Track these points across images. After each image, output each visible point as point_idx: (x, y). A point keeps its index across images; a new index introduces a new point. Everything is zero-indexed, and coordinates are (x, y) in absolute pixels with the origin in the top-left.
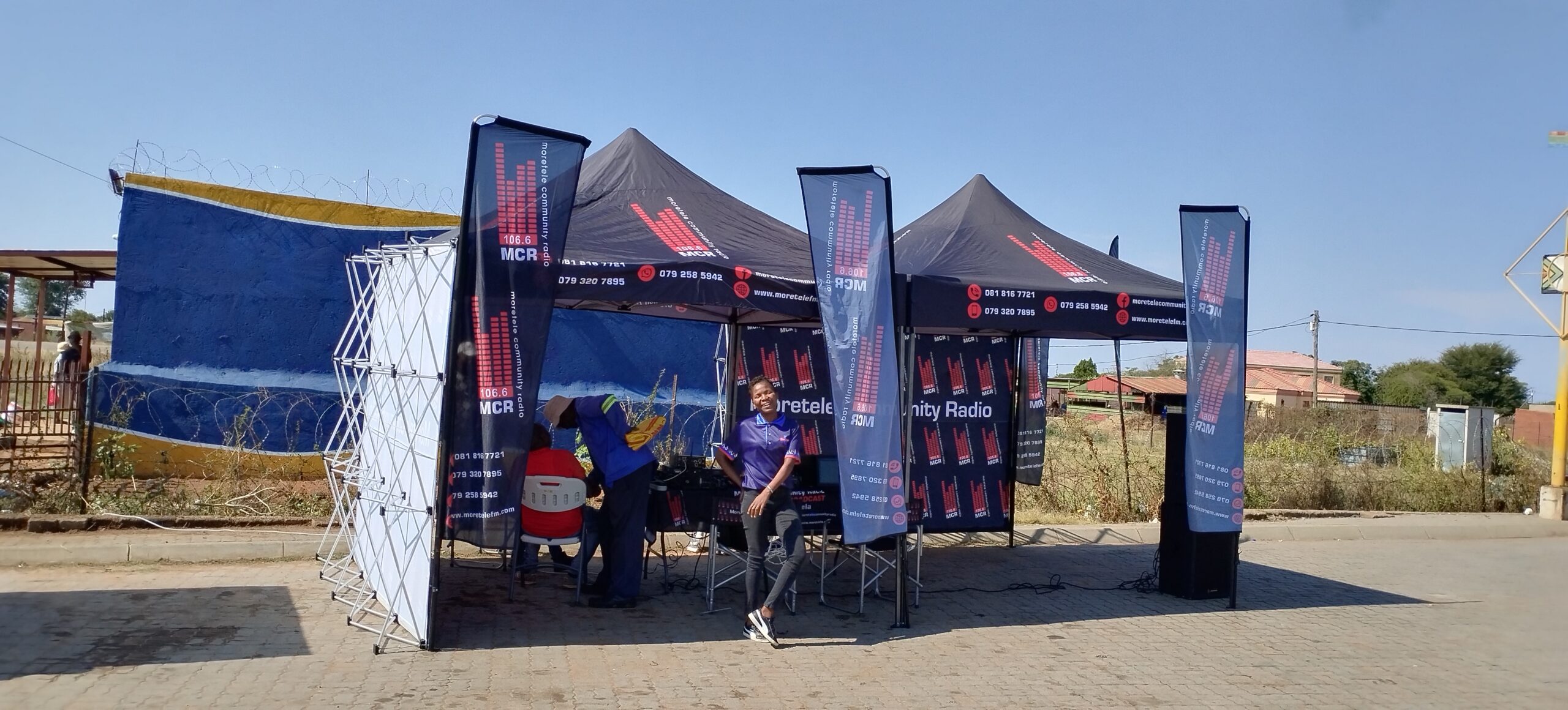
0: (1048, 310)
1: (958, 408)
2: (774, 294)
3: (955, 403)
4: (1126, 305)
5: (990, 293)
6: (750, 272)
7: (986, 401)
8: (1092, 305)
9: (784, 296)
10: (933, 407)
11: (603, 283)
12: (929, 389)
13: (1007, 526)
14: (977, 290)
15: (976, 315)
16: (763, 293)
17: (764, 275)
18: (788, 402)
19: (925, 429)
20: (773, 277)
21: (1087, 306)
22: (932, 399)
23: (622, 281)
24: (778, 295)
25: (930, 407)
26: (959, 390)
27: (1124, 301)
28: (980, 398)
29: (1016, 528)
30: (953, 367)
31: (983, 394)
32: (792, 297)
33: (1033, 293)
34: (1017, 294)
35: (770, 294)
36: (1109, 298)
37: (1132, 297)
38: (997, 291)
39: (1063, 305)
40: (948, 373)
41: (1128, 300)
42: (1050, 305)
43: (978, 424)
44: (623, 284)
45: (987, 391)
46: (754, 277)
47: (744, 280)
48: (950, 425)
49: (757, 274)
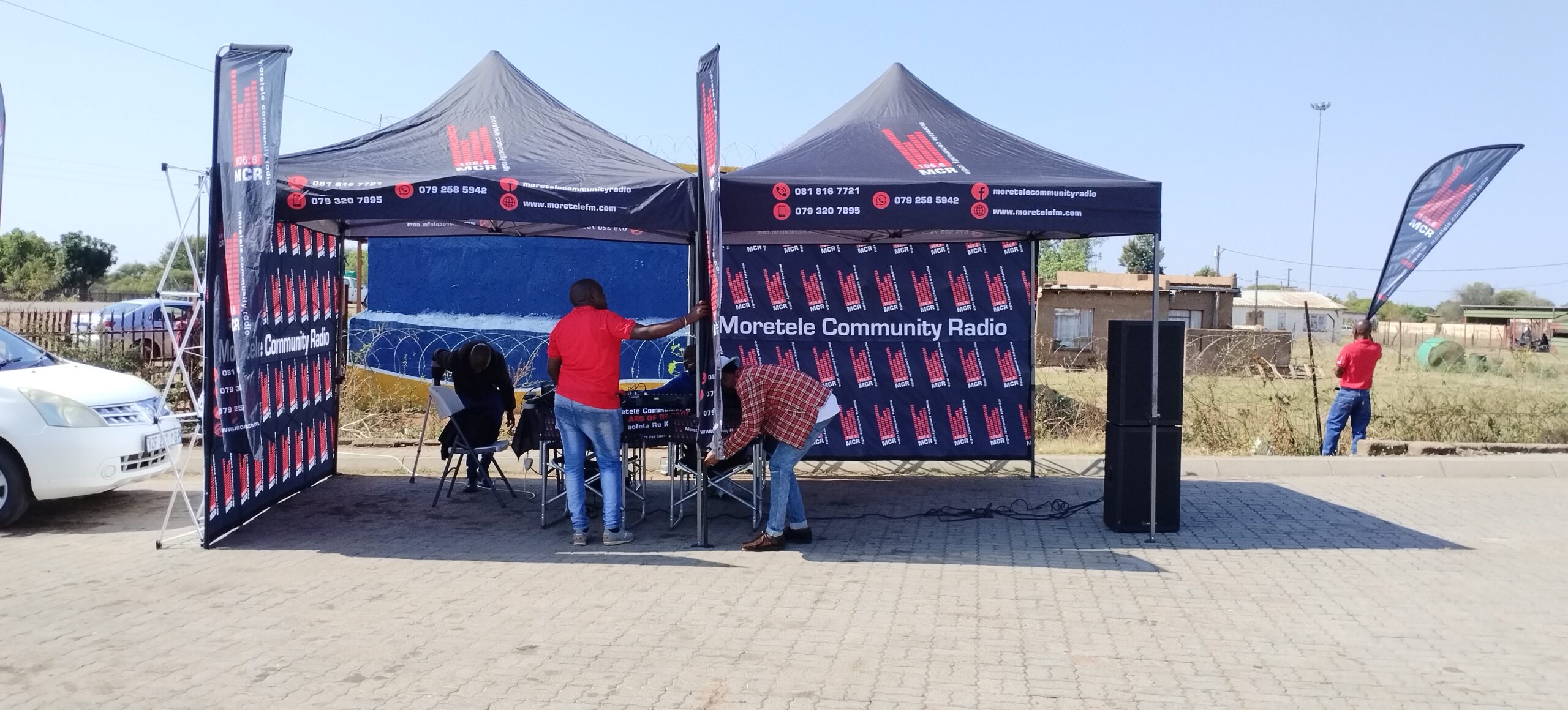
0: (879, 207)
1: (964, 325)
2: (546, 205)
3: (960, 321)
4: (985, 196)
5: (798, 192)
6: (516, 183)
7: (999, 317)
8: (937, 198)
9: (557, 206)
10: (933, 325)
11: (360, 202)
12: (926, 306)
13: (1029, 455)
14: (784, 189)
15: (784, 216)
16: (534, 205)
17: (533, 186)
18: (760, 324)
19: (924, 349)
20: (542, 186)
21: (930, 200)
22: (929, 317)
23: (379, 200)
24: (550, 205)
25: (929, 325)
26: (963, 306)
27: (981, 192)
28: (990, 313)
29: (1037, 458)
30: (956, 281)
31: (995, 310)
32: (566, 206)
33: (857, 189)
34: (836, 191)
35: (541, 205)
36: (962, 190)
37: (991, 188)
38: (810, 189)
39: (897, 200)
40: (950, 288)
41: (986, 191)
42: (881, 201)
43: (987, 344)
44: (381, 202)
45: (999, 306)
46: (520, 188)
47: (510, 192)
48: (955, 345)
49: (525, 185)
